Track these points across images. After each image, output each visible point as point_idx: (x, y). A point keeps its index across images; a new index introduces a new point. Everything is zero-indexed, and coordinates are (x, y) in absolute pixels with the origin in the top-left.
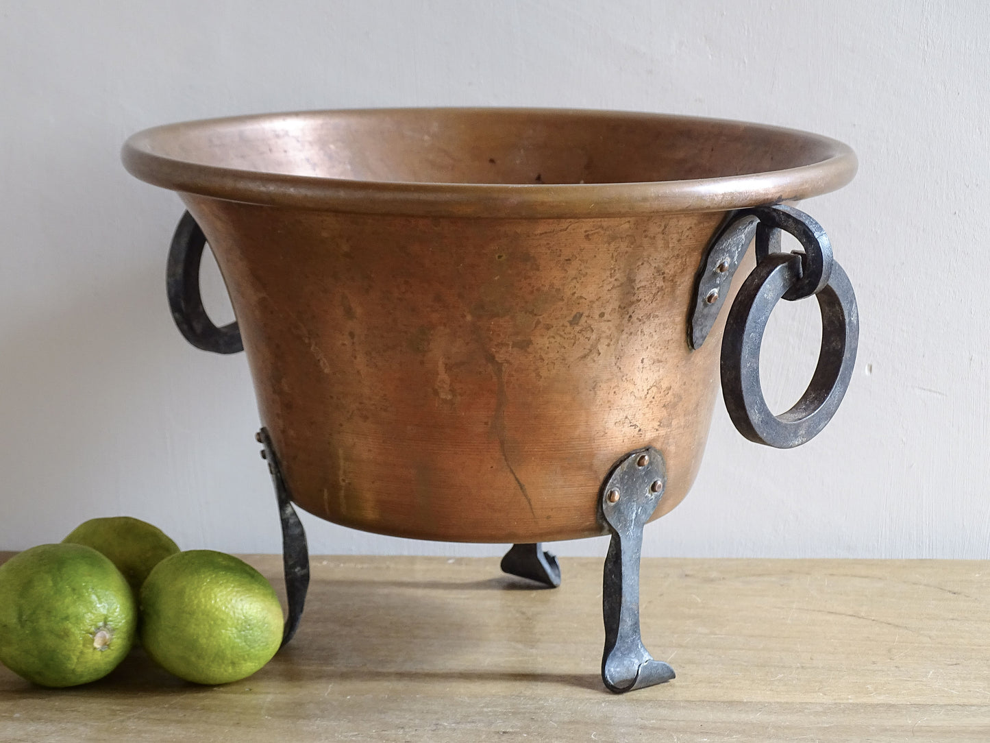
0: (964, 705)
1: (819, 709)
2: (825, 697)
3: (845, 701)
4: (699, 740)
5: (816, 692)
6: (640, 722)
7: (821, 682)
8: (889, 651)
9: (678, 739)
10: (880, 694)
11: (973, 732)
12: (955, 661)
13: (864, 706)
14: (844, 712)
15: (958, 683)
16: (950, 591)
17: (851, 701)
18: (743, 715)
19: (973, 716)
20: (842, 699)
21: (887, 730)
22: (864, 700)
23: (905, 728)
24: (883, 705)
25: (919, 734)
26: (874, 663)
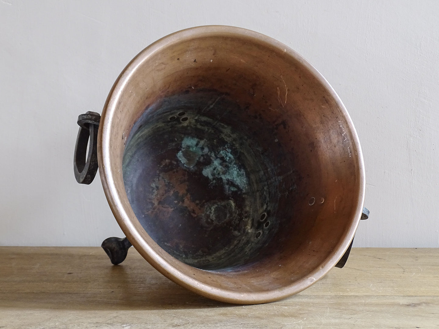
0: (384, 296)
1: (329, 297)
2: (331, 293)
3: (339, 295)
5: (328, 292)
7: (330, 288)
8: (355, 278)
10: (352, 292)
11: (387, 305)
12: (380, 281)
13: (346, 296)
14: (339, 298)
15: (382, 289)
16: (378, 258)
17: (341, 295)
18: (300, 300)
19: (388, 299)
21: (355, 304)
22: (346, 294)
23: (361, 304)
24: (353, 296)
25: (367, 305)
26: (350, 282)
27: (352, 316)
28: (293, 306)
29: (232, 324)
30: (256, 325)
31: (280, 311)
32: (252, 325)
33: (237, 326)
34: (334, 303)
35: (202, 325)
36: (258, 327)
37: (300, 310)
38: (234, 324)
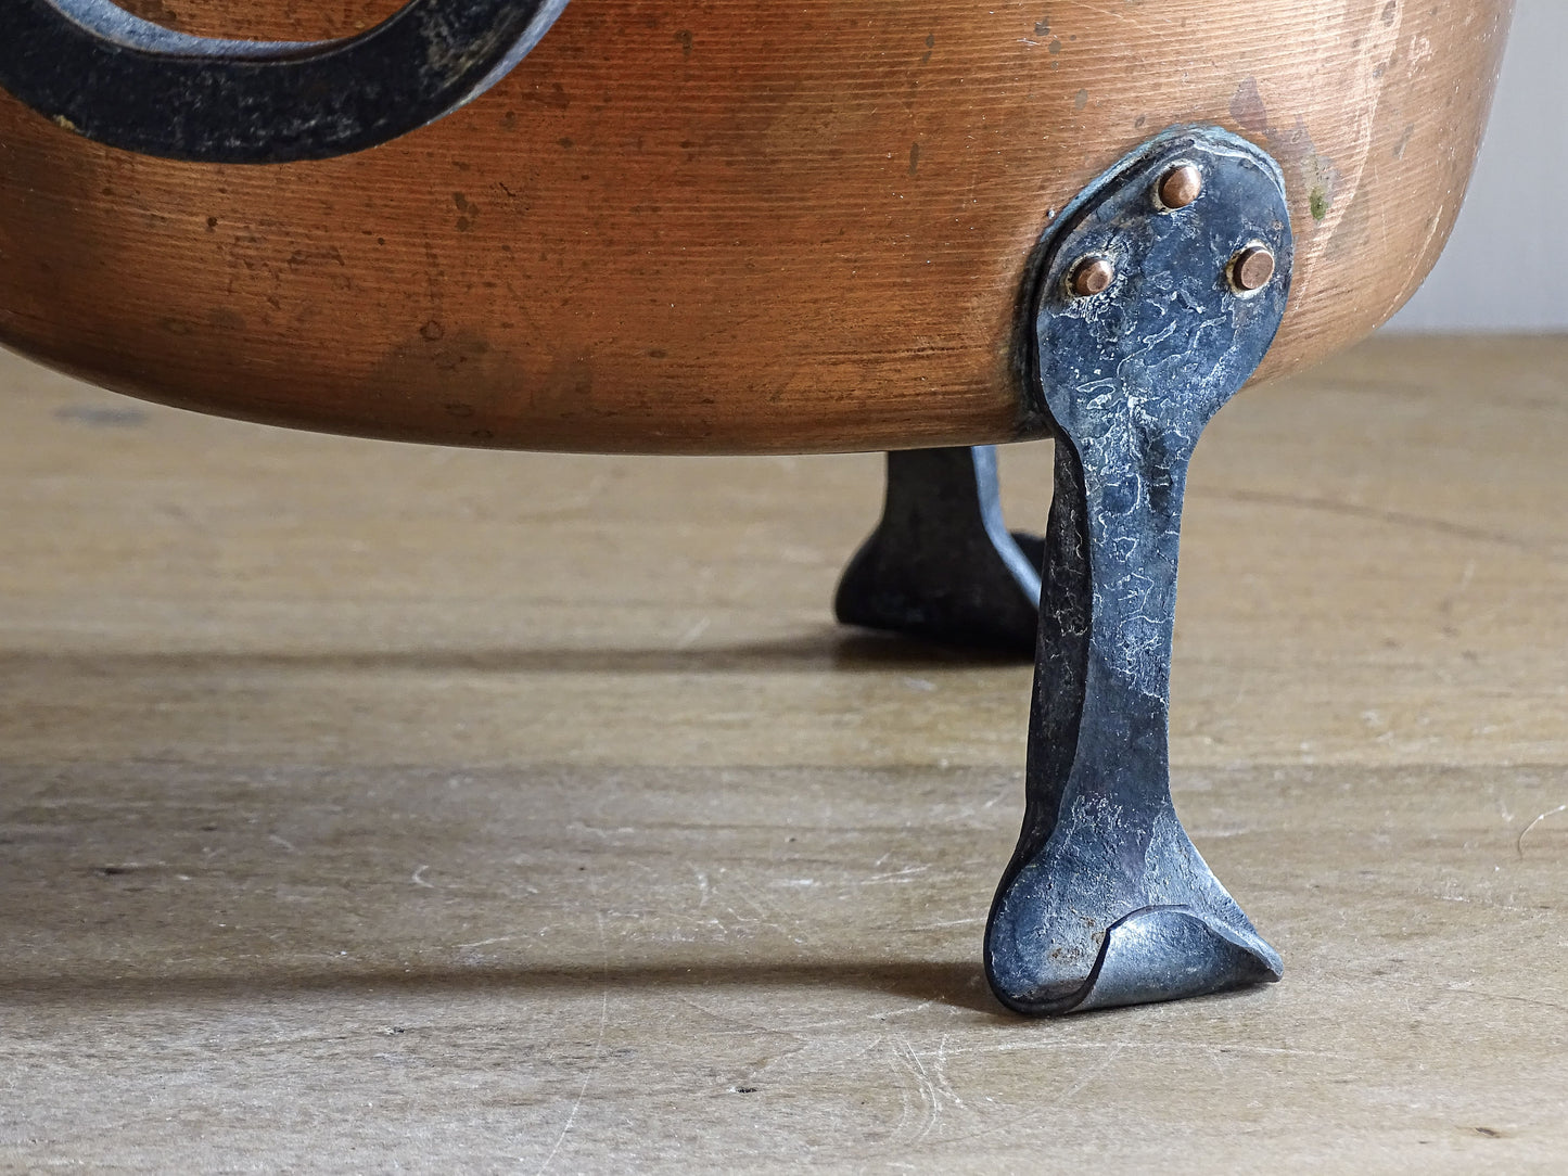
2: (1221, 748)
3: (1288, 760)
4: (785, 883)
5: (1189, 734)
6: (577, 829)
7: (1207, 703)
8: (1445, 607)
9: (712, 881)
10: (1409, 737)
13: (1356, 773)
14: (1284, 791)
17: (1310, 760)
18: (939, 808)
20: (1277, 754)
21: (1428, 843)
22: (1355, 756)
23: (1491, 837)
24: (1419, 770)
25: (1538, 853)
26: (1390, 644)
27: (1402, 951)
28: (871, 869)
29: (310, 1033)
30: (530, 1036)
31: (752, 913)
32: (494, 1038)
33: (359, 1056)
34: (1238, 839)
35: (46, 1047)
36: (551, 1054)
37: (931, 899)
38: (329, 1031)
